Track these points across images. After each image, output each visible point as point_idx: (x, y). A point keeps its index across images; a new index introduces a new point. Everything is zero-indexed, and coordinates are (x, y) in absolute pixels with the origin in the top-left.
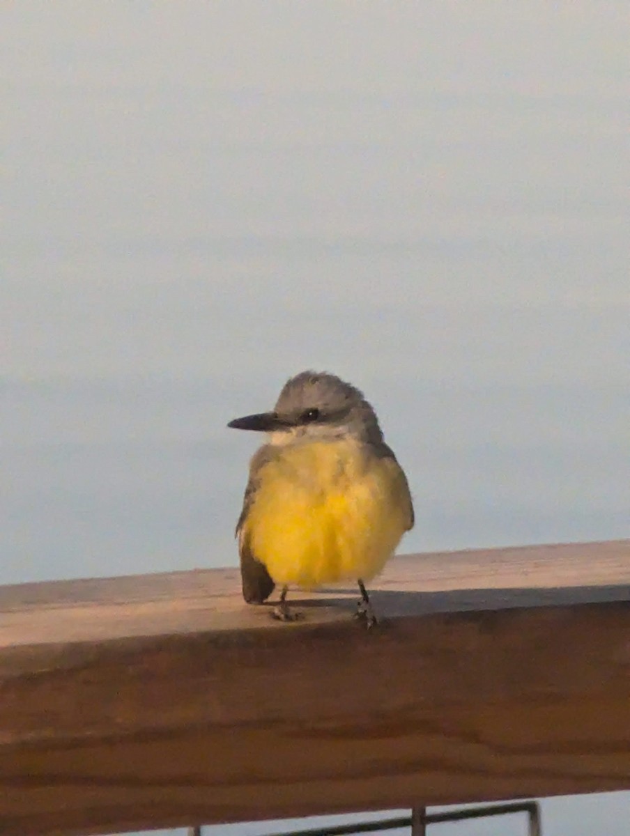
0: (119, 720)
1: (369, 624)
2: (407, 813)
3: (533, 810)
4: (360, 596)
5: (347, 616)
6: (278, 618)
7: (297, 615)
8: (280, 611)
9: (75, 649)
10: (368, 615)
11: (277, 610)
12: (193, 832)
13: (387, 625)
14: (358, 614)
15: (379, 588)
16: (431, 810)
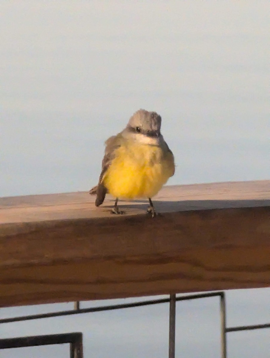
0: (46, 256)
1: (153, 216)
2: (167, 296)
3: (222, 295)
4: (149, 203)
5: (143, 212)
6: (114, 213)
7: (122, 212)
8: (115, 210)
9: (28, 225)
10: (152, 212)
11: (113, 209)
12: (76, 304)
13: (160, 216)
14: (148, 211)
15: (157, 200)
16: (178, 295)
